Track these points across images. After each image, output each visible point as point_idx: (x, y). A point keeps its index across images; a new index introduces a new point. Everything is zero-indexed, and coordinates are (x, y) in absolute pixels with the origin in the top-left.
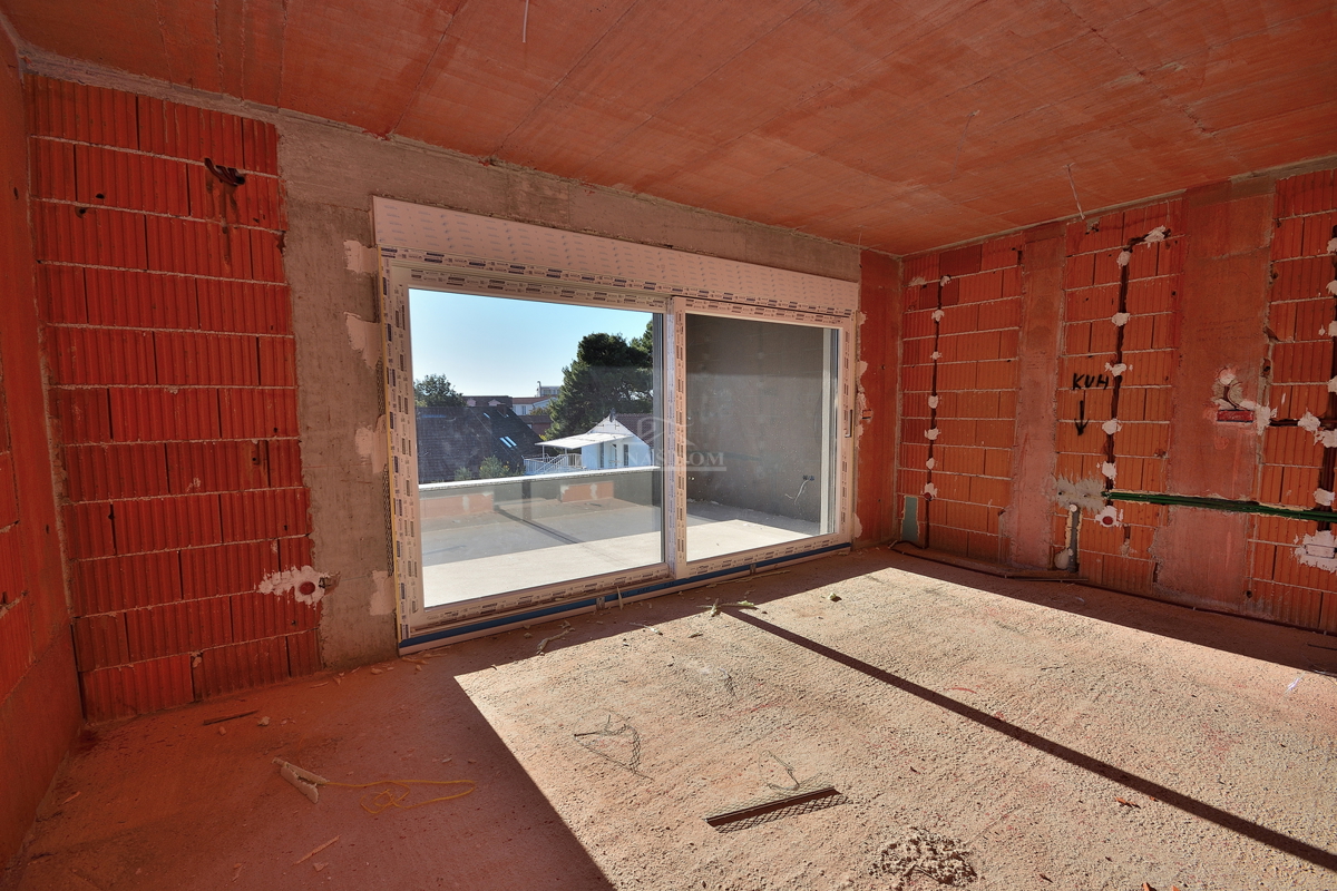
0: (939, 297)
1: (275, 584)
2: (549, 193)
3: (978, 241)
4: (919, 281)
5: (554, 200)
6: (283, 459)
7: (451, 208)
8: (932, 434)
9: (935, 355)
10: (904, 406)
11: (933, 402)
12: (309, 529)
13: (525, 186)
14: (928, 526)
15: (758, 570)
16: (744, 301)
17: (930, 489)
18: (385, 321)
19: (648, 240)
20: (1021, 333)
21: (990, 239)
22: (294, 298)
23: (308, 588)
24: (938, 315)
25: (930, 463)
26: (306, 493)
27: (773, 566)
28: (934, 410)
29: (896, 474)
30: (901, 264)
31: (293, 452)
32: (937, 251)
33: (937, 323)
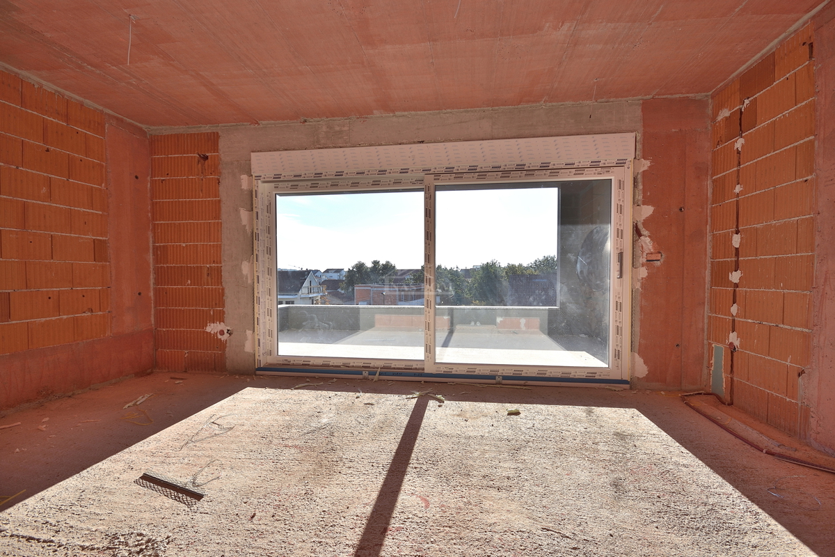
0: (740, 123)
1: (212, 328)
2: (337, 128)
3: (771, 49)
4: (725, 113)
5: (341, 132)
6: (216, 274)
7: (286, 150)
8: (735, 277)
9: (738, 189)
10: (713, 247)
11: (736, 241)
12: (224, 306)
13: (324, 129)
14: (732, 379)
15: (504, 382)
16: (490, 169)
17: (733, 338)
18: (255, 210)
19: (404, 141)
20: (816, 143)
21: (781, 43)
22: (222, 205)
23: (222, 333)
24: (739, 143)
25: (734, 309)
26: (223, 289)
27: (522, 382)
28: (737, 249)
29: (706, 321)
30: (710, 101)
31: (219, 270)
32: (737, 76)
33: (739, 152)
